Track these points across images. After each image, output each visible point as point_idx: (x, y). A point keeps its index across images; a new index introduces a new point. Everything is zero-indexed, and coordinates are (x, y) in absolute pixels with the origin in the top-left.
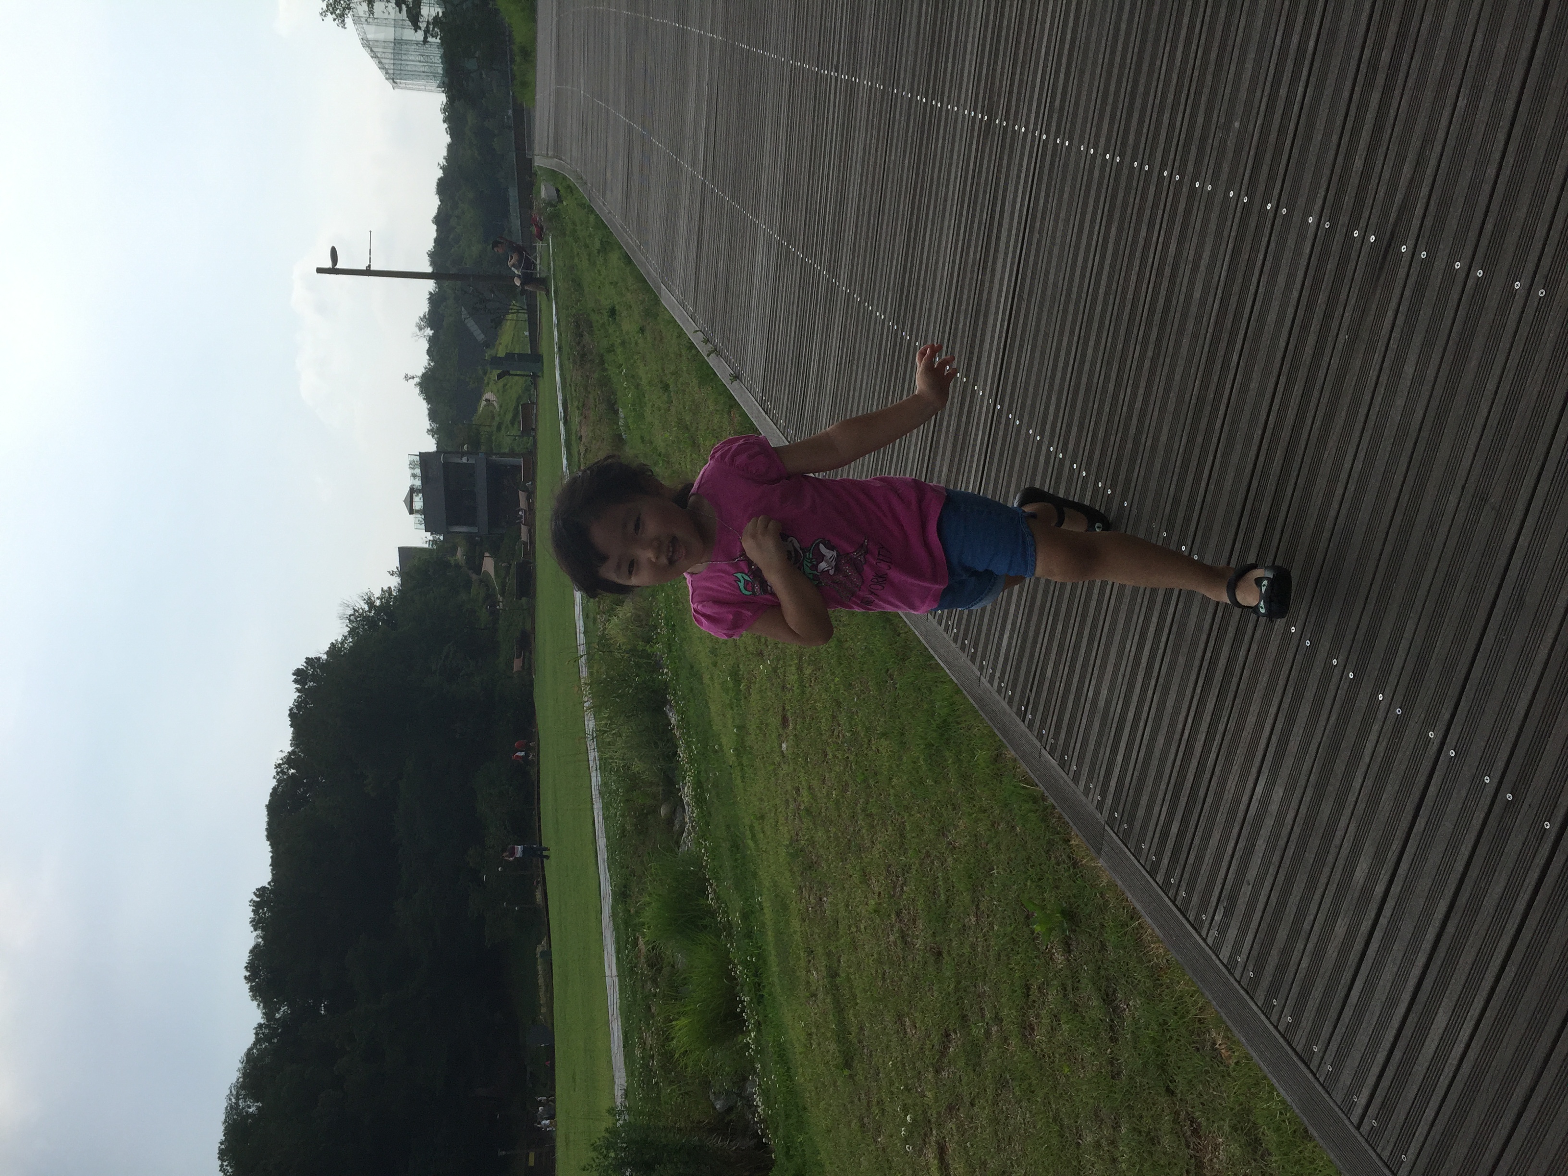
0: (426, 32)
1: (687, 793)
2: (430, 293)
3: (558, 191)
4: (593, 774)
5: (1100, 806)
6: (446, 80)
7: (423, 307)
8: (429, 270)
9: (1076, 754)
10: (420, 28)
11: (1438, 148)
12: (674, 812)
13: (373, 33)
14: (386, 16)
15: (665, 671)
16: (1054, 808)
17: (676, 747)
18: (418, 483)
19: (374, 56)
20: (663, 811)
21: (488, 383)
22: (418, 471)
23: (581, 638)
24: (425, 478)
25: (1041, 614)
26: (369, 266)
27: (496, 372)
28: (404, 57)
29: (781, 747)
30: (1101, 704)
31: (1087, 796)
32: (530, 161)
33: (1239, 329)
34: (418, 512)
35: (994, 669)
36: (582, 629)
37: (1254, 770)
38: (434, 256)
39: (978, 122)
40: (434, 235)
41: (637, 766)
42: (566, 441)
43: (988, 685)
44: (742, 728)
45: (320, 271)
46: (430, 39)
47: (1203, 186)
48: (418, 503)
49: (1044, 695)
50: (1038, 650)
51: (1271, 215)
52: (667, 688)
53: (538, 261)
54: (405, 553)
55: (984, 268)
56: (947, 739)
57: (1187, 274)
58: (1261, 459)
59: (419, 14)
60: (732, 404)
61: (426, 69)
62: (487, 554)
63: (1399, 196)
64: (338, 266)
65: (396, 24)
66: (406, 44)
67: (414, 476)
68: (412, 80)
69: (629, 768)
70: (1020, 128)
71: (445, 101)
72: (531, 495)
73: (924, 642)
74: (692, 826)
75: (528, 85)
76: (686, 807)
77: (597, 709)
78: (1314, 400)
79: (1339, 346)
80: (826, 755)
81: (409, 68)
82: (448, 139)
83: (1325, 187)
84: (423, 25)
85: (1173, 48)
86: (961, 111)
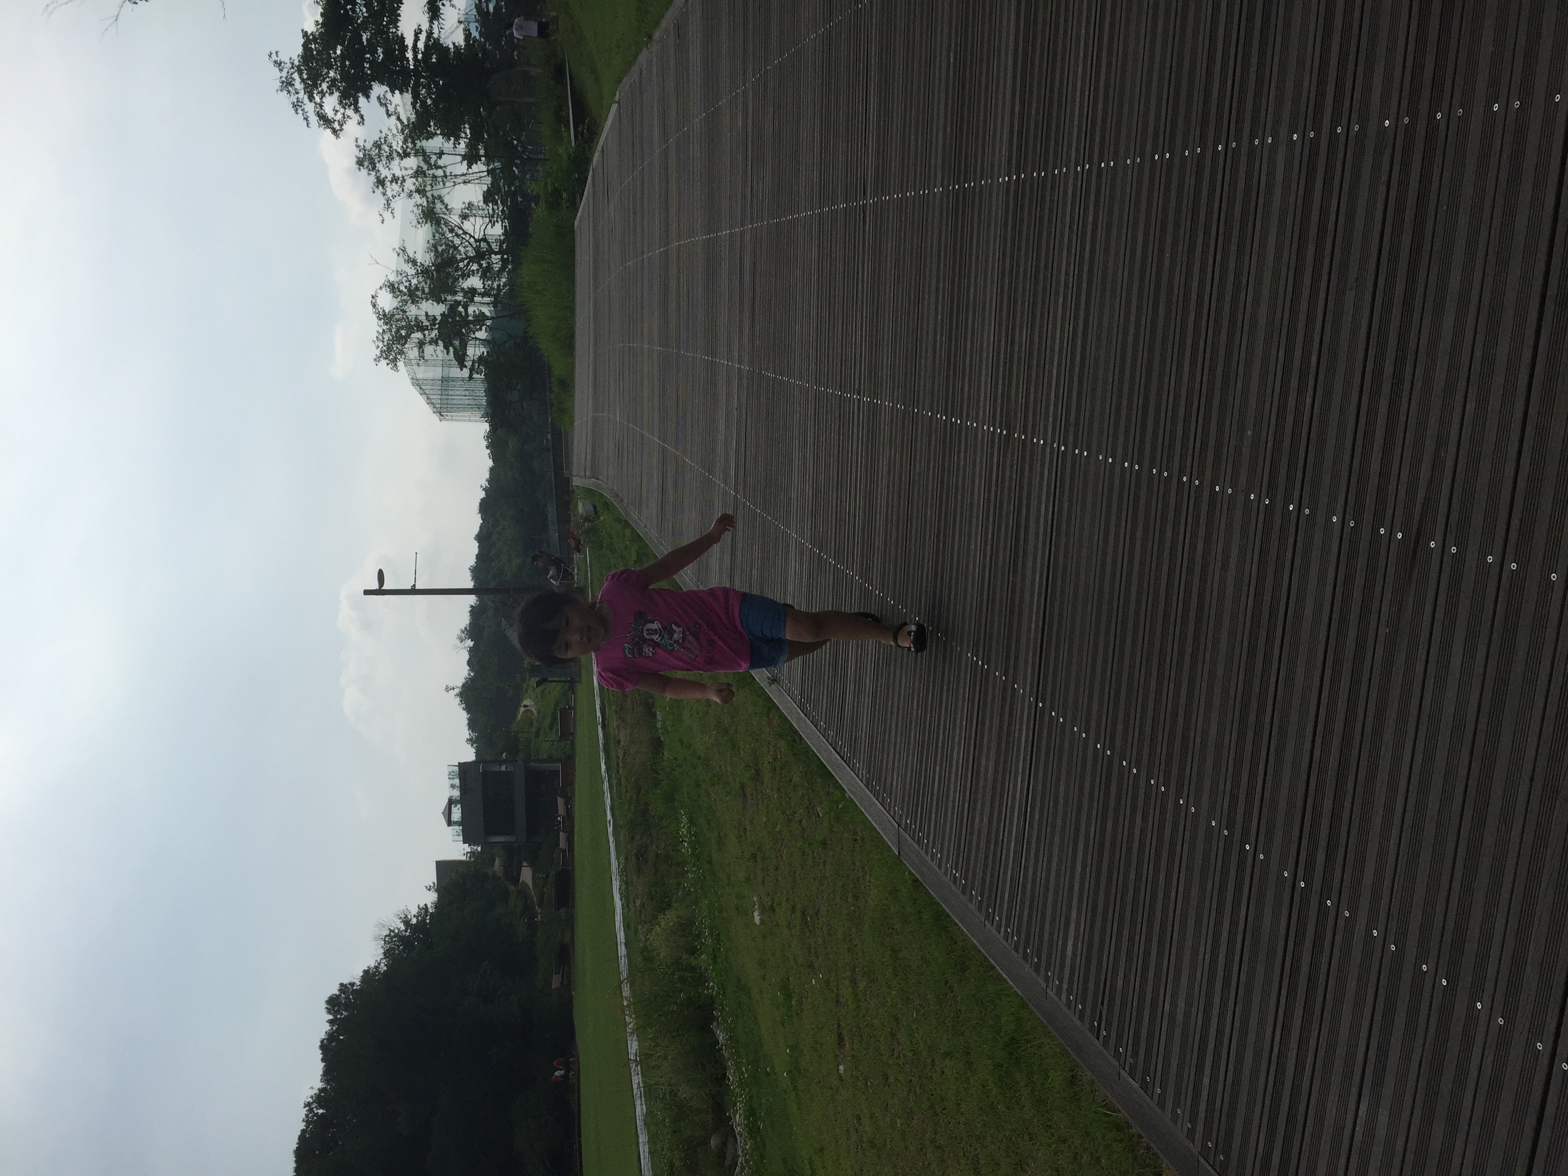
0: (472, 370)
1: (738, 1119)
2: (472, 606)
3: (595, 507)
4: (638, 1102)
5: (1191, 1133)
6: (489, 411)
7: (465, 620)
8: (470, 585)
9: (1159, 1074)
10: (466, 367)
11: (1452, 450)
12: (724, 1144)
13: (422, 373)
14: (435, 357)
15: (711, 984)
16: (1140, 1136)
17: (725, 1068)
18: (456, 793)
19: (423, 392)
20: (714, 1142)
21: (527, 690)
22: (457, 782)
23: (622, 950)
24: (463, 788)
25: (1105, 920)
26: (414, 585)
27: (533, 681)
28: (450, 393)
29: (838, 1070)
30: (1180, 1017)
31: (1175, 1122)
32: (568, 481)
33: (1276, 625)
34: (456, 823)
35: (1061, 981)
36: (623, 940)
37: (1354, 1090)
38: (477, 572)
39: (997, 437)
40: (476, 551)
41: (685, 1092)
42: (604, 745)
43: (1056, 998)
44: (794, 1048)
45: (367, 592)
46: (475, 376)
47: (1223, 490)
48: (457, 813)
49: (1117, 1008)
50: (1105, 959)
51: (1294, 515)
52: (713, 1003)
53: (576, 571)
54: (443, 867)
55: (1015, 571)
56: (1017, 1059)
57: (1217, 573)
58: (1317, 753)
59: (465, 354)
60: (771, 706)
61: (471, 402)
62: (525, 864)
63: (1421, 495)
64: (386, 587)
65: (444, 365)
66: (453, 381)
67: (453, 786)
68: (459, 412)
69: (676, 1094)
70: (1038, 441)
71: (488, 429)
72: (569, 801)
73: (984, 952)
74: (746, 1160)
75: (566, 411)
76: (738, 1137)
77: (640, 1031)
78: (1363, 695)
79: (1381, 639)
80: (887, 1078)
81: (453, 402)
82: (490, 463)
83: (1344, 488)
84: (469, 364)
85: (1180, 367)
86: (980, 426)
